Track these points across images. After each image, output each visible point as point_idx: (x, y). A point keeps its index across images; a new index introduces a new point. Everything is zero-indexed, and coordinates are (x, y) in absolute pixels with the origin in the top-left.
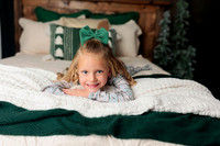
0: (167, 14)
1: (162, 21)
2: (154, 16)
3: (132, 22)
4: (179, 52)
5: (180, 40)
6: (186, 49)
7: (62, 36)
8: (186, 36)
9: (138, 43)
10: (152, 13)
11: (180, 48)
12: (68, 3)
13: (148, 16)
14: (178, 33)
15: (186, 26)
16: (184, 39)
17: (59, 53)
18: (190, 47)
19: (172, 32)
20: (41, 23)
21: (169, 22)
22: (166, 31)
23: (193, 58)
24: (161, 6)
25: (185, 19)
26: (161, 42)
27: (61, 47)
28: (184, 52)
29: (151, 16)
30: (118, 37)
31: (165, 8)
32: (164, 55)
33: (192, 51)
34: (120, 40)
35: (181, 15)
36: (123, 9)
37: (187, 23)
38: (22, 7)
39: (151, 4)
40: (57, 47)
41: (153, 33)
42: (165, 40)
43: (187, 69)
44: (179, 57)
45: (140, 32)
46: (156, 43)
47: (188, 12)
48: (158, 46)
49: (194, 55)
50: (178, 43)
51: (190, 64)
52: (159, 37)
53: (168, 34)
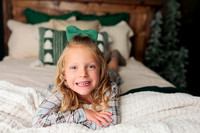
0: (159, 15)
1: (153, 22)
2: (145, 17)
3: (123, 23)
4: (170, 53)
5: (171, 41)
6: (178, 49)
7: (51, 40)
8: (177, 37)
9: (130, 44)
10: (142, 13)
11: (172, 48)
12: (58, 4)
13: (139, 16)
14: (170, 34)
15: (177, 27)
16: (175, 40)
17: (48, 58)
18: (182, 48)
19: (164, 33)
20: (29, 26)
21: (161, 22)
22: (157, 32)
23: (186, 60)
24: (152, 6)
25: (177, 20)
26: (152, 44)
27: (51, 52)
28: (176, 53)
29: (141, 16)
30: (110, 40)
31: (156, 8)
32: (156, 56)
33: (184, 52)
34: (112, 43)
35: (173, 16)
36: (114, 9)
37: (179, 24)
38: (11, 8)
39: (142, 4)
40: (46, 51)
41: (143, 34)
42: (157, 42)
43: (179, 70)
44: (170, 58)
45: (131, 34)
46: (147, 44)
47: (179, 13)
48: (150, 47)
49: (186, 56)
50: (170, 44)
51: (183, 66)
52: (150, 38)
53: (159, 35)
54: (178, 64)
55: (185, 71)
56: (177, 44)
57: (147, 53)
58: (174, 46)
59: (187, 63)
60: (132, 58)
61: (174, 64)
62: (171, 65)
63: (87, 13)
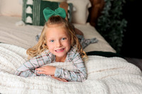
4: (115, 22)
5: (117, 13)
6: (121, 20)
8: (122, 11)
9: (88, 13)
11: (116, 19)
14: (117, 8)
16: (120, 13)
17: (29, 20)
18: (124, 20)
19: (112, 7)
22: (109, 6)
23: (124, 28)
26: (104, 14)
27: (31, 15)
28: (119, 22)
30: (74, 9)
33: (124, 23)
34: (75, 12)
40: (28, 15)
41: (98, 5)
42: (107, 13)
43: (119, 35)
44: (114, 25)
45: (90, 6)
48: (102, 16)
49: (125, 26)
50: (115, 15)
51: (122, 32)
52: (102, 10)
53: (109, 9)
54: (119, 31)
55: (123, 36)
56: (120, 16)
57: (99, 20)
58: (118, 17)
59: (125, 30)
60: (88, 24)
61: (116, 30)
62: (114, 30)
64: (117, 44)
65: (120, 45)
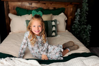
1: (76, 13)
12: (31, 4)
21: (80, 14)
23: (90, 30)
29: (70, 9)
33: (89, 27)
37: (87, 13)
38: (8, 6)
39: (71, 4)
41: (71, 17)
45: (66, 19)
47: (88, 8)
48: (75, 25)
51: (88, 33)
57: (73, 27)
60: (67, 30)
63: (45, 8)
64: (86, 41)
65: (88, 41)
